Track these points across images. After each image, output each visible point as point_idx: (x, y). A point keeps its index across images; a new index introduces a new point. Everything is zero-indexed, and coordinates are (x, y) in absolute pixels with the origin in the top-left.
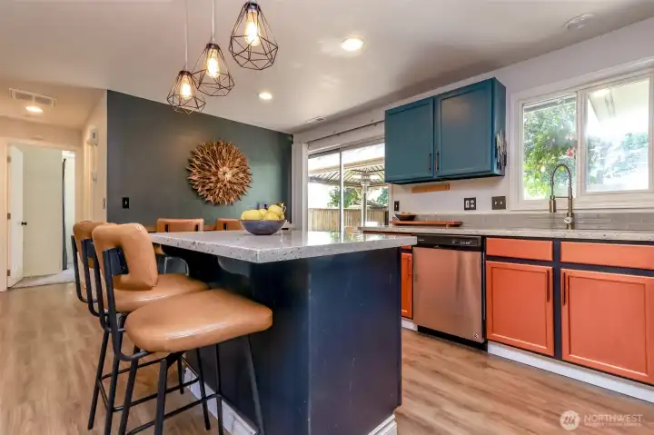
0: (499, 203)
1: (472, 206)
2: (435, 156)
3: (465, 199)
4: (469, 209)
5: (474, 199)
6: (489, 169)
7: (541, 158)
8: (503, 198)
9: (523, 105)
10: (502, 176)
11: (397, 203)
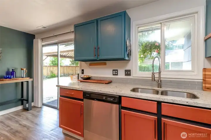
0: (128, 73)
1: (116, 73)
2: (97, 49)
3: (113, 70)
4: (115, 75)
5: (117, 70)
6: (123, 57)
7: (145, 53)
8: (130, 71)
9: (138, 27)
10: (129, 60)
11: (83, 70)
